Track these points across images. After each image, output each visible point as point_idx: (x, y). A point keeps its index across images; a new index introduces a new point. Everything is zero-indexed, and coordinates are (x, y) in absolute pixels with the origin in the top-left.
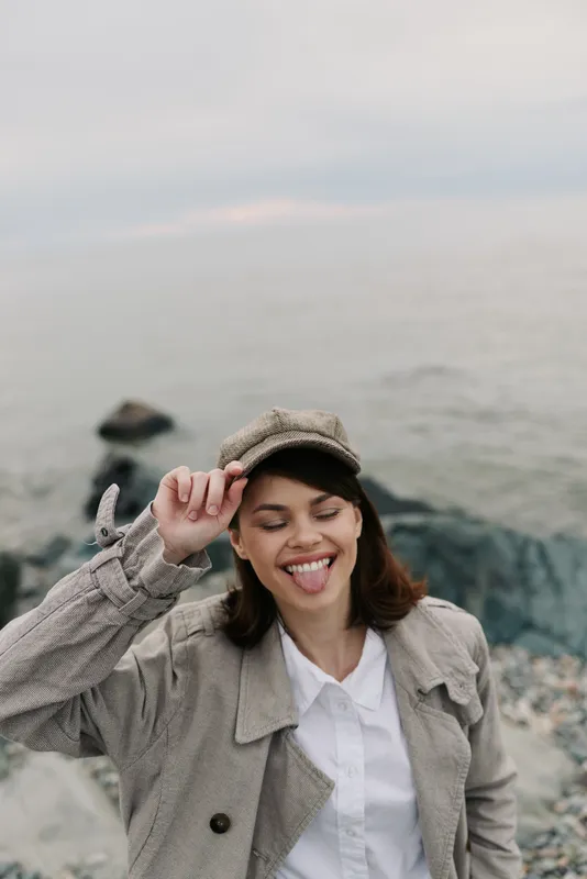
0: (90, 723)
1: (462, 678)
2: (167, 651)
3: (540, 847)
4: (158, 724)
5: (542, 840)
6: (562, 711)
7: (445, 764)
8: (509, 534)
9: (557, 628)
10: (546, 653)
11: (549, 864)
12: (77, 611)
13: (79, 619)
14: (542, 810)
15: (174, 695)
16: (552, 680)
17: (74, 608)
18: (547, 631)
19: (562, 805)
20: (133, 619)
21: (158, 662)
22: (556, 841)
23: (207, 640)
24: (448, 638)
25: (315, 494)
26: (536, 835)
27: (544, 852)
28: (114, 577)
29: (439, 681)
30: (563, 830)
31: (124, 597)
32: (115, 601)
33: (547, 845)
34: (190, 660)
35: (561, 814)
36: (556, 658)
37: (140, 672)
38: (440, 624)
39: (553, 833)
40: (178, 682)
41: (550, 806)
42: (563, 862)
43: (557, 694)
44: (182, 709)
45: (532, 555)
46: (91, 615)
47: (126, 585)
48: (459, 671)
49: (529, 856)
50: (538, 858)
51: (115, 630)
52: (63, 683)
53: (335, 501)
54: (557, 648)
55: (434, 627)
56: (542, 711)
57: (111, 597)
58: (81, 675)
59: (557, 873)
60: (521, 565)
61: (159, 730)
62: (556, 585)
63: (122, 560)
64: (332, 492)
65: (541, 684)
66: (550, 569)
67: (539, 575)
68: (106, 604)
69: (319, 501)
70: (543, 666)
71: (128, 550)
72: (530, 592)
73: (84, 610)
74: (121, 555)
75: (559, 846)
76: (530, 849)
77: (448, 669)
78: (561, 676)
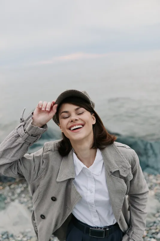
0: (20, 171)
1: (125, 169)
2: (42, 155)
3: (151, 226)
4: (38, 173)
5: (151, 224)
6: (157, 189)
7: (119, 192)
8: (142, 141)
9: (156, 167)
10: (153, 174)
11: (153, 231)
12: (13, 139)
13: (13, 141)
14: (152, 216)
15: (42, 167)
16: (154, 181)
17: (12, 138)
18: (153, 168)
19: (157, 215)
20: (26, 142)
21: (39, 157)
22: (155, 225)
23: (52, 153)
24: (122, 157)
25: (76, 107)
26: (150, 223)
27: (152, 228)
28: (21, 130)
29: (117, 169)
30: (157, 222)
31: (23, 135)
32: (21, 136)
33: (153, 226)
34: (47, 158)
35: (157, 217)
36: (155, 175)
37: (34, 159)
38: (120, 152)
39: (155, 222)
40: (44, 163)
41: (154, 215)
42: (157, 230)
43: (156, 185)
44: (45, 170)
45: (149, 146)
46: (16, 140)
47: (23, 132)
48: (124, 167)
49: (148, 229)
50: (150, 229)
51: (22, 144)
52: (10, 158)
53: (82, 110)
54: (156, 172)
55: (118, 153)
56: (152, 189)
57: (20, 135)
58: (13, 156)
59: (156, 233)
60: (146, 149)
61: (38, 175)
62: (155, 155)
63: (24, 126)
64: (81, 107)
65: (151, 182)
66: (154, 151)
67: (150, 152)
68: (20, 137)
69: (77, 109)
70: (152, 177)
71: (25, 123)
72: (148, 157)
73: (14, 139)
74: (23, 124)
75: (156, 226)
76: (148, 227)
77: (121, 166)
78: (157, 180)
